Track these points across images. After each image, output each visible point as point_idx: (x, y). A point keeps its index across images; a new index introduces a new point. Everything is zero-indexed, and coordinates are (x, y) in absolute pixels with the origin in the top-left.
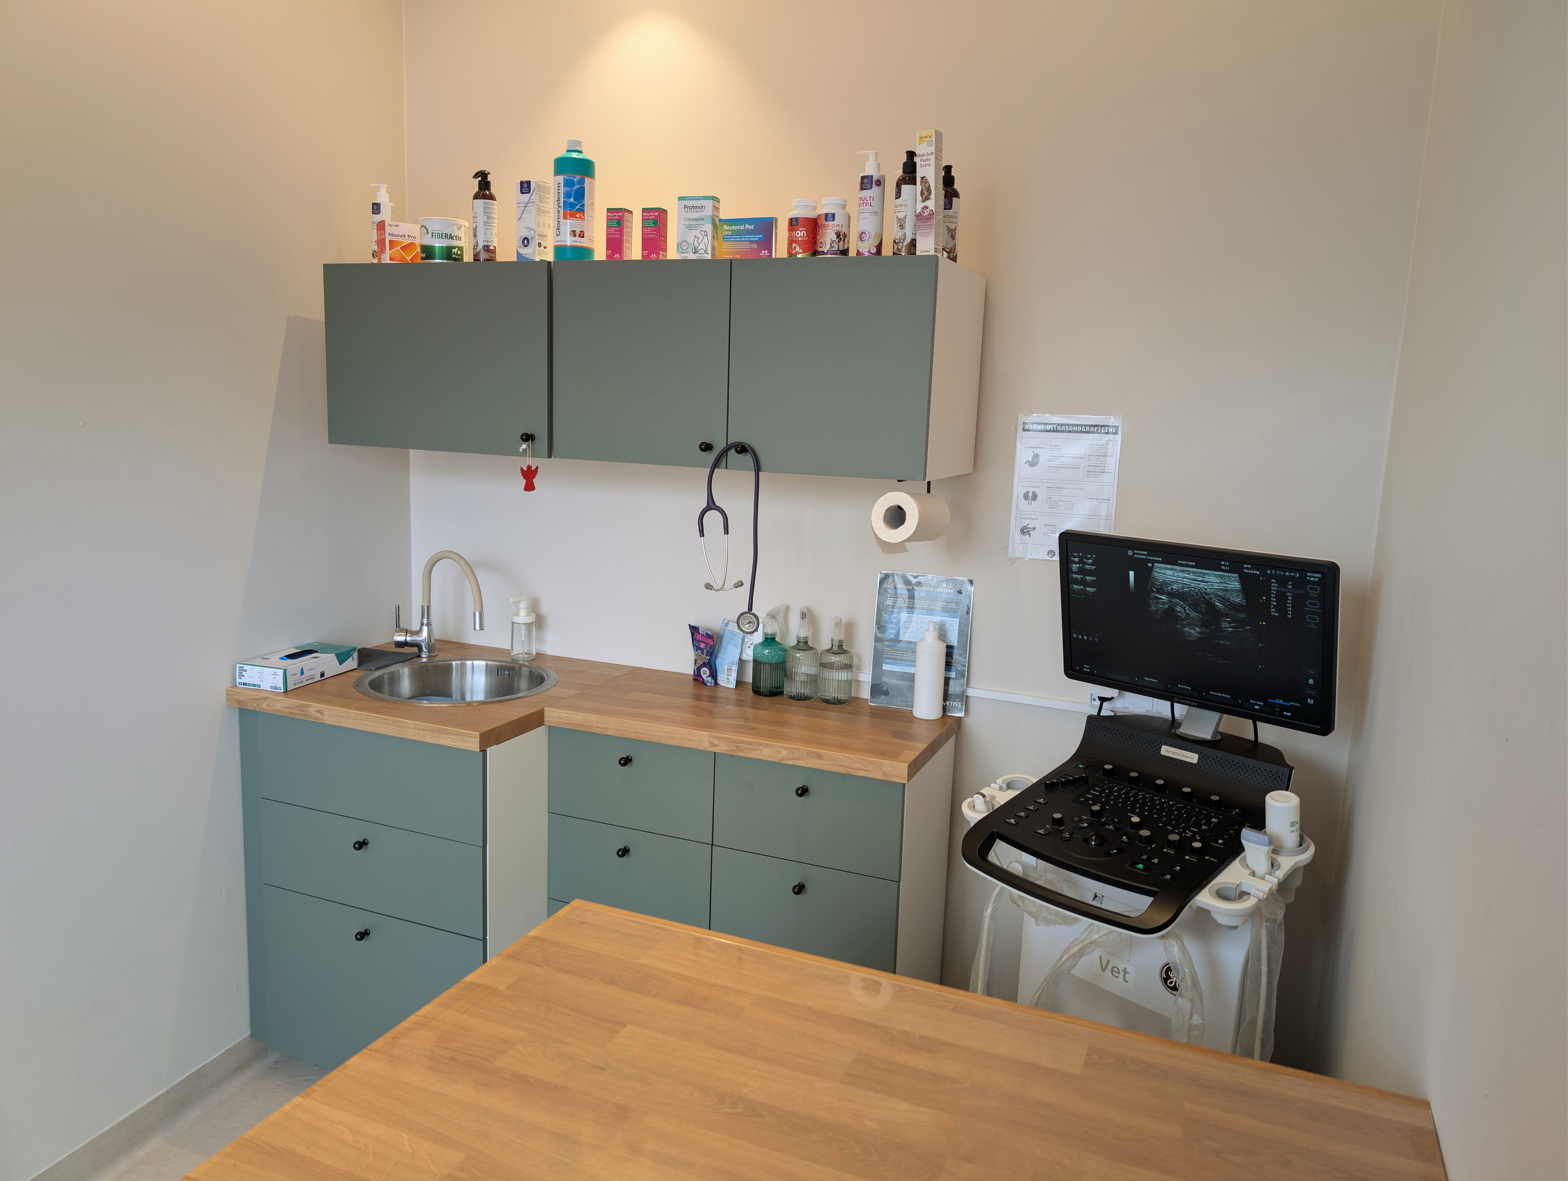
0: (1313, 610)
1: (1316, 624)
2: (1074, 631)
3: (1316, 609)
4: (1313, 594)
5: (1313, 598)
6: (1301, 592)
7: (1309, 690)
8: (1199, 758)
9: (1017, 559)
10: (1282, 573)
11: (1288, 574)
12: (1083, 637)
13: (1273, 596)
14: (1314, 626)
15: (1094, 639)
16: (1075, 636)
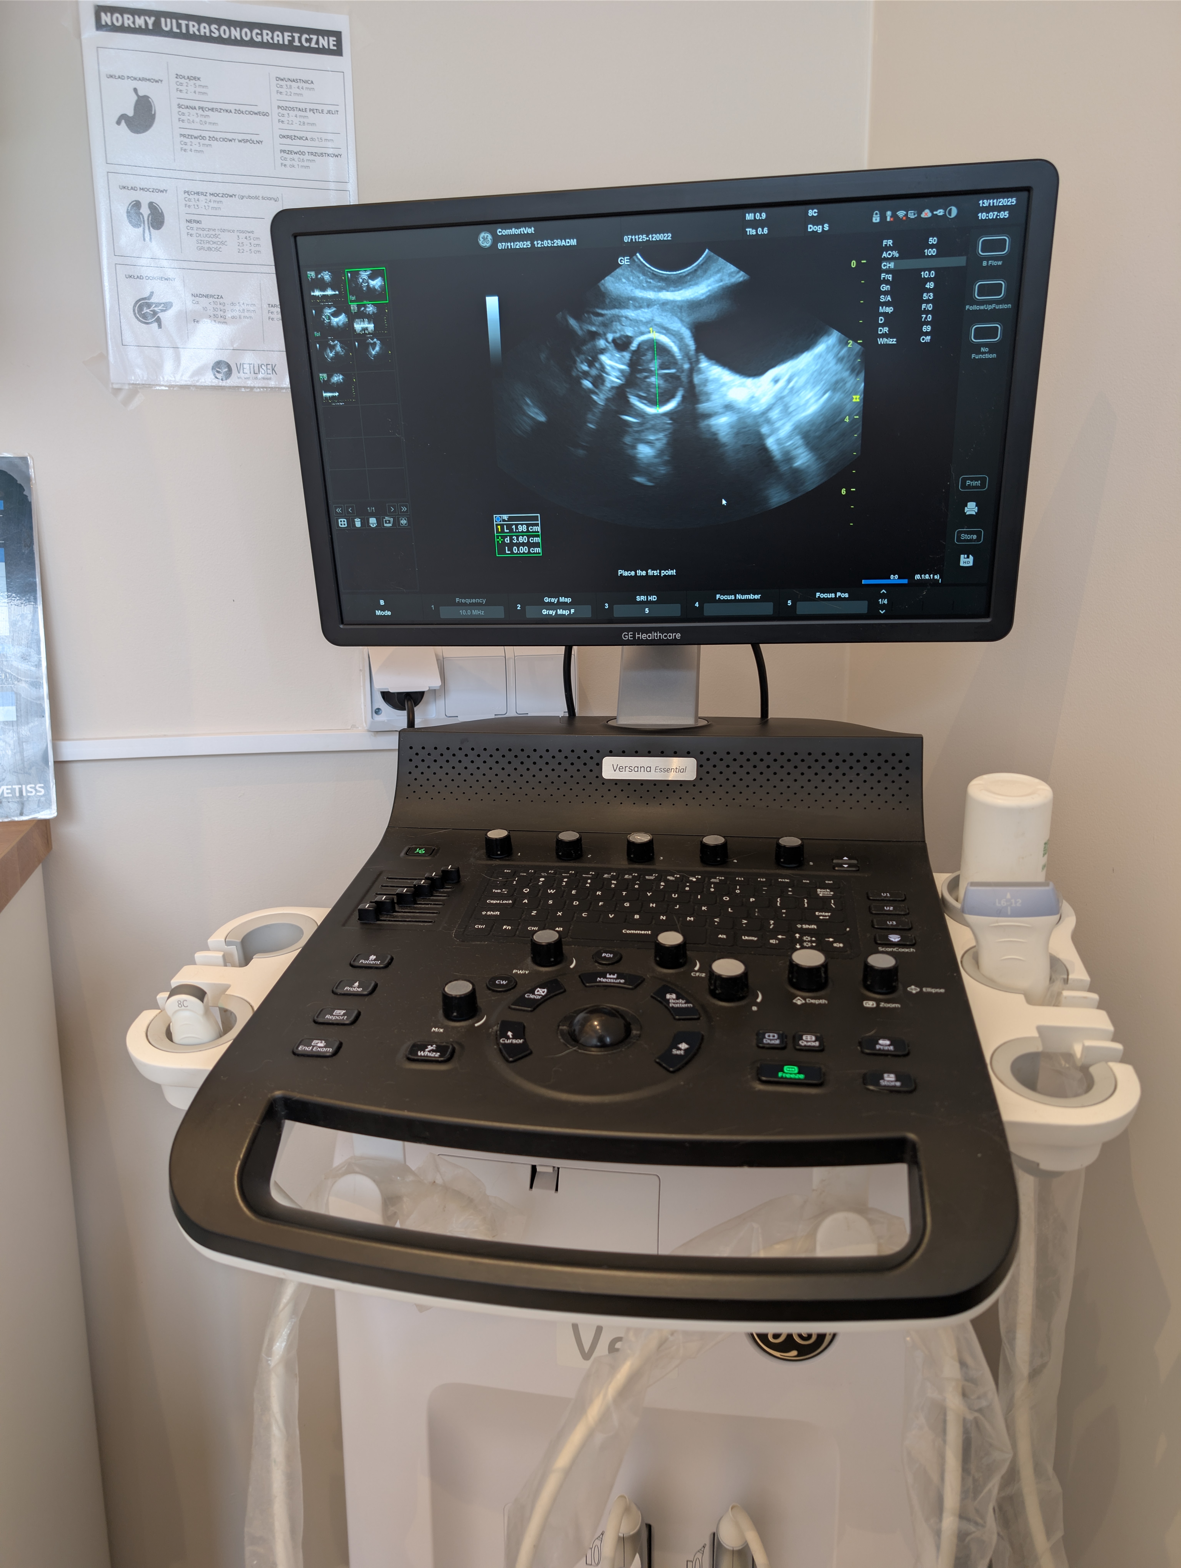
0: (990, 307)
1: (992, 348)
2: (339, 510)
3: (998, 302)
4: (991, 259)
5: (992, 272)
6: (959, 261)
7: (965, 532)
8: (700, 766)
9: (136, 389)
10: (912, 215)
11: (930, 215)
12: (365, 522)
13: (885, 288)
14: (989, 353)
15: (396, 522)
16: (343, 523)
